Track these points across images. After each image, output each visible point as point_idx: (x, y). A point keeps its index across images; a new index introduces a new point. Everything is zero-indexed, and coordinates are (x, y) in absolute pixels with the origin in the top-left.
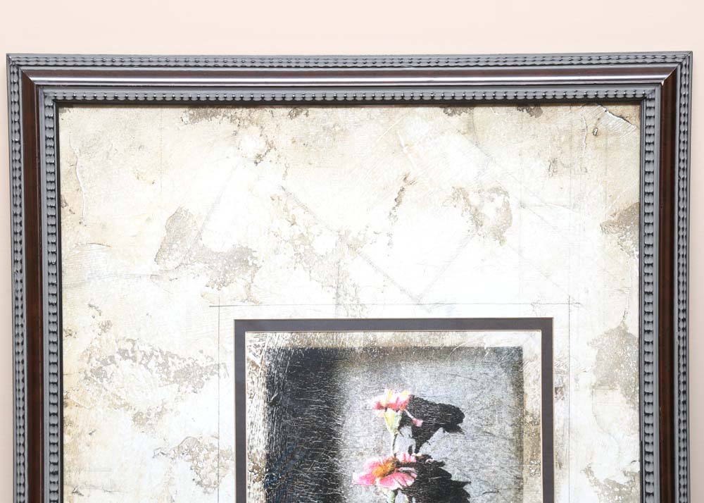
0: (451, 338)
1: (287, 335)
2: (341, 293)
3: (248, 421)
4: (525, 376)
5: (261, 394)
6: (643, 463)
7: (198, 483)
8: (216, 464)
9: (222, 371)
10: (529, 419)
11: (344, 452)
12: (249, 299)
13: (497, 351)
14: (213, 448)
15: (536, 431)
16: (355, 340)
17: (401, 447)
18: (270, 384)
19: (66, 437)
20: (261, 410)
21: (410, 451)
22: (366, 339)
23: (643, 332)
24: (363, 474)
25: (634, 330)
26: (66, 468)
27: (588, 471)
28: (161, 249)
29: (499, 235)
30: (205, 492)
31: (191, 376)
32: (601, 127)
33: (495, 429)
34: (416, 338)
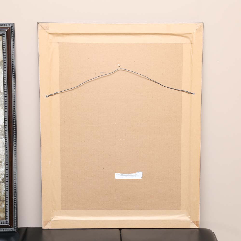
6: (5, 123)
23: (4, 91)
25: (2, 91)
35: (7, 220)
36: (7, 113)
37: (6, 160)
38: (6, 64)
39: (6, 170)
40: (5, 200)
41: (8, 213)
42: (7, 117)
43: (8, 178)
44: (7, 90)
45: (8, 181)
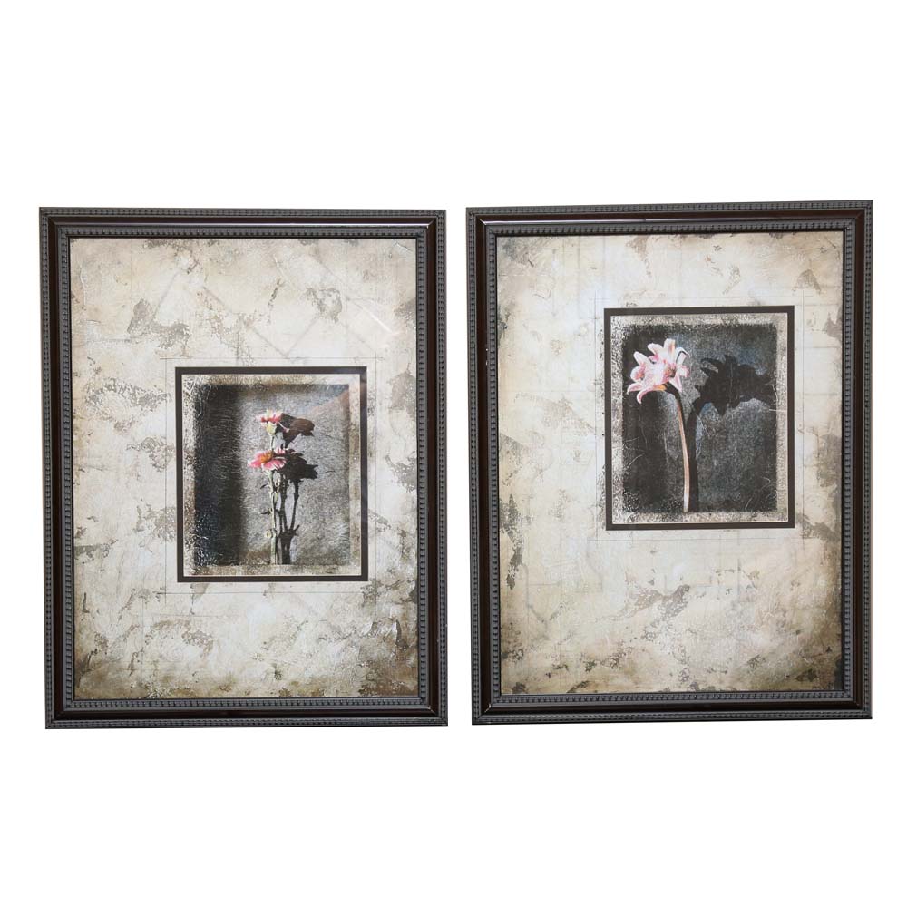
0: (306, 379)
1: (207, 376)
2: (240, 351)
3: (184, 429)
4: (350, 402)
5: (192, 412)
6: (419, 452)
7: (154, 465)
8: (164, 454)
9: (168, 399)
10: (353, 427)
11: (243, 447)
12: (184, 354)
13: (334, 387)
14: (163, 445)
15: (357, 435)
16: (248, 380)
17: (276, 445)
18: (197, 407)
19: (75, 438)
20: (191, 422)
21: (282, 448)
22: (255, 379)
23: (419, 374)
24: (253, 461)
25: (414, 374)
26: (75, 455)
27: (387, 458)
28: (131, 325)
29: (334, 317)
30: (158, 471)
31: (148, 401)
32: (394, 253)
33: (333, 434)
34: (285, 378)
35: (423, 696)
36: (425, 427)
37: (420, 544)
38: (424, 307)
39: (419, 568)
40: (418, 644)
41: (426, 677)
42: (425, 438)
43: (425, 589)
44: (425, 372)
45: (425, 596)
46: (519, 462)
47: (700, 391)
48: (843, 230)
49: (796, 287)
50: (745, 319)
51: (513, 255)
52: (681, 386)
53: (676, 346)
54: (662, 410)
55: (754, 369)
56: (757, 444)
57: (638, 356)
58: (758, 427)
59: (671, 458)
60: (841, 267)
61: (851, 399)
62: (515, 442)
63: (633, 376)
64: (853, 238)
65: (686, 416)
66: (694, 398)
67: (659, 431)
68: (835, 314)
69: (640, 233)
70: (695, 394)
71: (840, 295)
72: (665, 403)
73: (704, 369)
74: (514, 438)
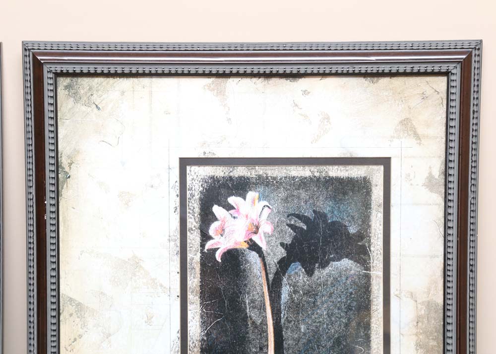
46: (84, 325)
47: (286, 249)
48: (447, 74)
49: (393, 137)
50: (335, 172)
51: (76, 97)
52: (264, 242)
53: (259, 199)
54: (244, 270)
55: (345, 226)
56: (349, 308)
57: (217, 210)
58: (351, 290)
59: (253, 323)
60: (444, 115)
61: (453, 263)
62: (79, 304)
63: (212, 231)
64: (457, 84)
65: (271, 276)
66: (280, 257)
67: (241, 293)
68: (437, 167)
69: (218, 75)
70: (281, 253)
71: (443, 146)
72: (247, 261)
73: (290, 226)
74: (77, 298)
